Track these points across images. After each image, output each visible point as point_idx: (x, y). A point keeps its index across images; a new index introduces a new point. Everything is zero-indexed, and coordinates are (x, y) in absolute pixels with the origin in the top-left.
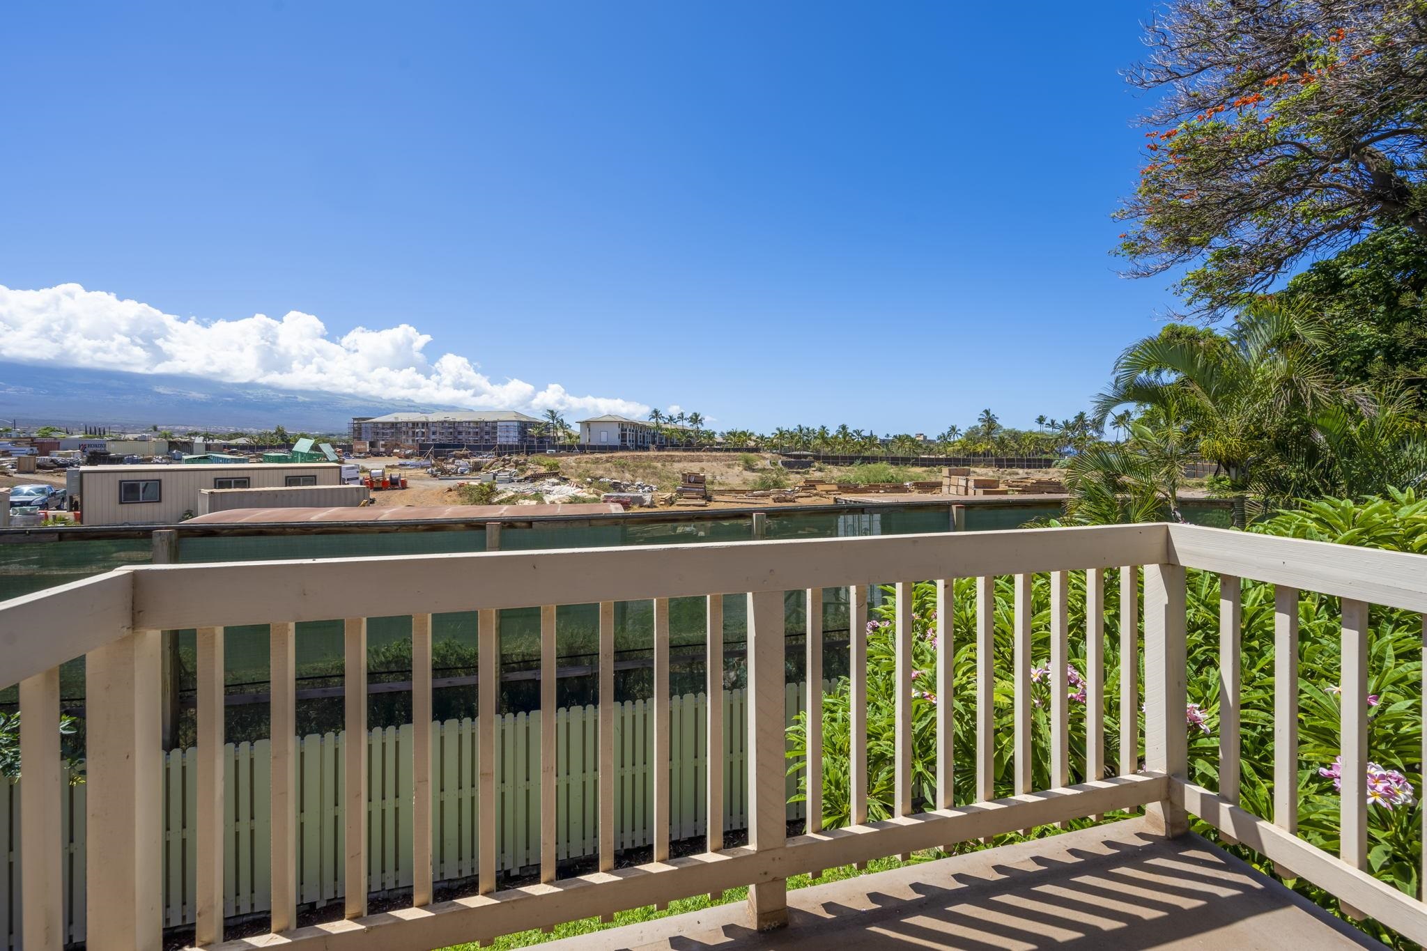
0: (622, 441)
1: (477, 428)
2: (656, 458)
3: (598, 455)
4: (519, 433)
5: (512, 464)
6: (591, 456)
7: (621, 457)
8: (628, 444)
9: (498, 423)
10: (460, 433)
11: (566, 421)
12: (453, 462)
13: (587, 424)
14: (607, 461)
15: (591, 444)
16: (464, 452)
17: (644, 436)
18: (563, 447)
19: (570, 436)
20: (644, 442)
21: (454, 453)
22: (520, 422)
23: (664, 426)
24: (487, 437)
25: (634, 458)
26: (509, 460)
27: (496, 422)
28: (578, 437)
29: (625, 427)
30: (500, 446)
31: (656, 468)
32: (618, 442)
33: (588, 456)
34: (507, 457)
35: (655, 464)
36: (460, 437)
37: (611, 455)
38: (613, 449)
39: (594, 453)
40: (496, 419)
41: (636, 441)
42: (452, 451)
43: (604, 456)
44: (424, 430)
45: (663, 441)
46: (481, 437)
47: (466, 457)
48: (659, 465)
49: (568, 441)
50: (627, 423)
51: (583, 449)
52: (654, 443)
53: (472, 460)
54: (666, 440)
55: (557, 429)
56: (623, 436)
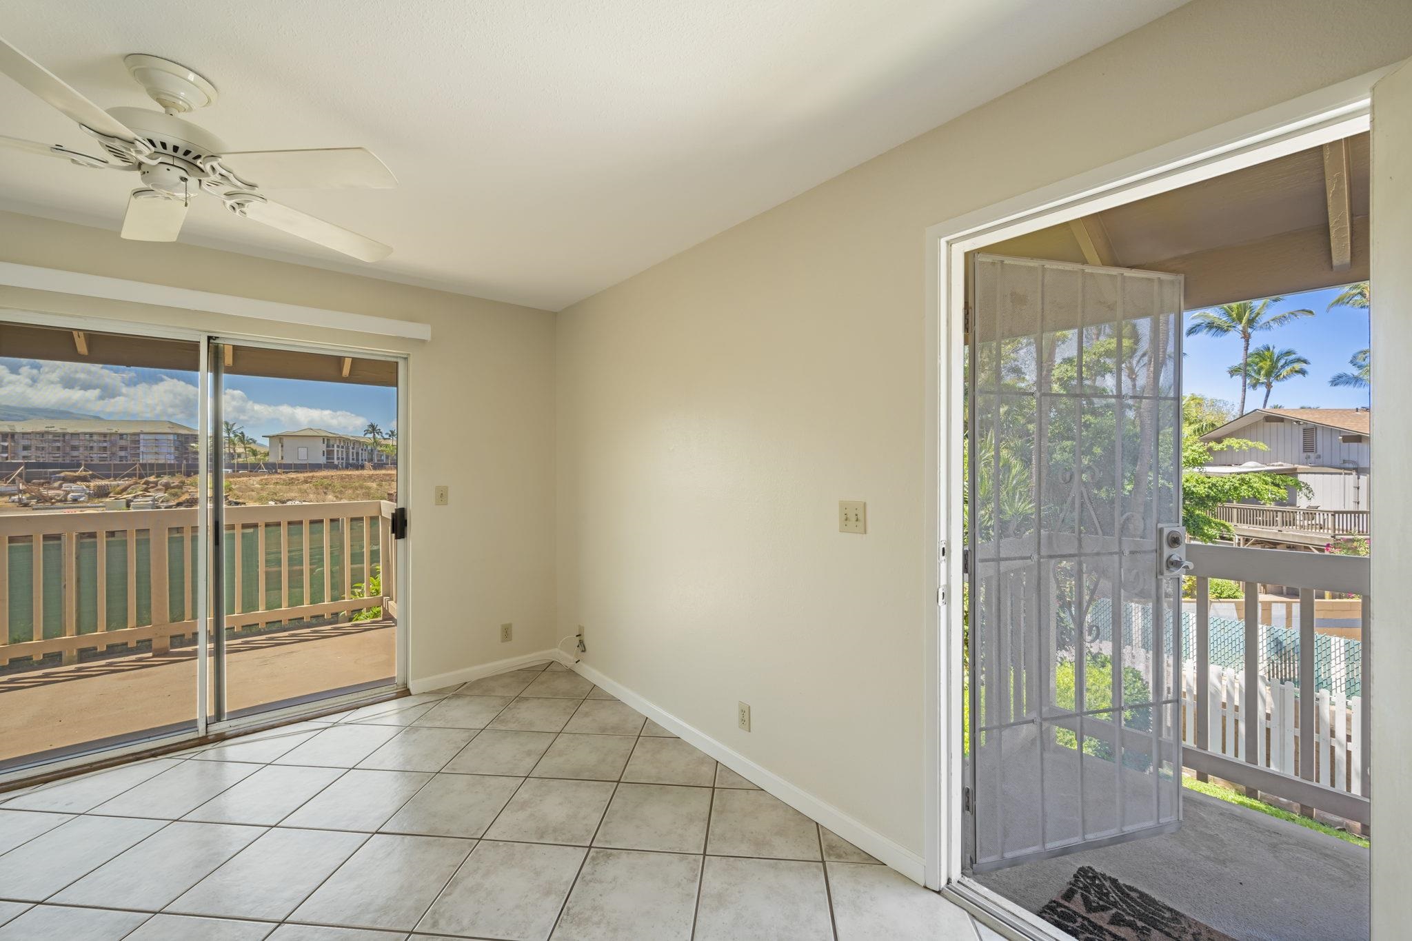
0: (327, 458)
1: (105, 441)
2: (370, 477)
3: (293, 475)
4: (177, 448)
5: (160, 487)
6: (283, 476)
7: (325, 477)
8: (336, 462)
9: (142, 436)
10: (74, 448)
11: (249, 434)
12: (60, 486)
13: (278, 439)
14: (306, 482)
15: (284, 462)
16: (80, 472)
17: (357, 453)
18: (243, 466)
19: (255, 453)
20: (358, 460)
21: (62, 474)
22: (178, 435)
23: (383, 442)
24: (123, 454)
25: (342, 478)
26: (156, 483)
27: (138, 434)
28: (267, 454)
29: (331, 443)
30: (143, 466)
31: (369, 488)
32: (323, 460)
33: (278, 476)
34: (152, 479)
35: (369, 484)
36: (75, 453)
37: (311, 474)
38: (316, 467)
39: (287, 473)
40: (139, 431)
41: (348, 458)
42: (62, 472)
43: (301, 476)
44: (6, 444)
45: (384, 458)
46: (113, 454)
47: (84, 479)
48: (374, 485)
49: (251, 459)
50: (335, 438)
51: (272, 468)
52: (371, 460)
53: (92, 484)
54: (387, 457)
55: (234, 444)
56: (329, 454)
